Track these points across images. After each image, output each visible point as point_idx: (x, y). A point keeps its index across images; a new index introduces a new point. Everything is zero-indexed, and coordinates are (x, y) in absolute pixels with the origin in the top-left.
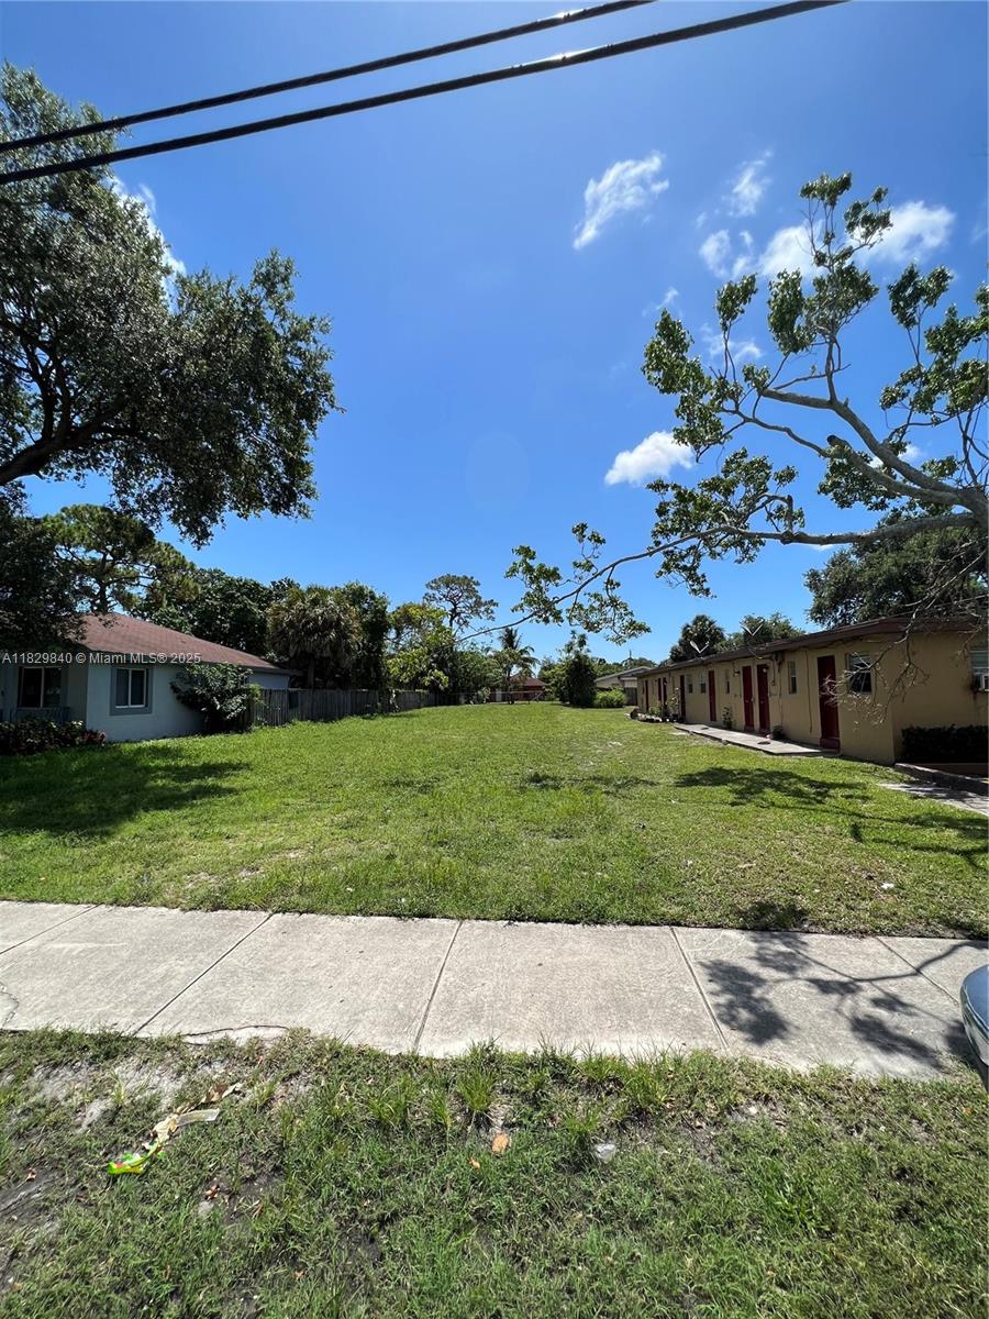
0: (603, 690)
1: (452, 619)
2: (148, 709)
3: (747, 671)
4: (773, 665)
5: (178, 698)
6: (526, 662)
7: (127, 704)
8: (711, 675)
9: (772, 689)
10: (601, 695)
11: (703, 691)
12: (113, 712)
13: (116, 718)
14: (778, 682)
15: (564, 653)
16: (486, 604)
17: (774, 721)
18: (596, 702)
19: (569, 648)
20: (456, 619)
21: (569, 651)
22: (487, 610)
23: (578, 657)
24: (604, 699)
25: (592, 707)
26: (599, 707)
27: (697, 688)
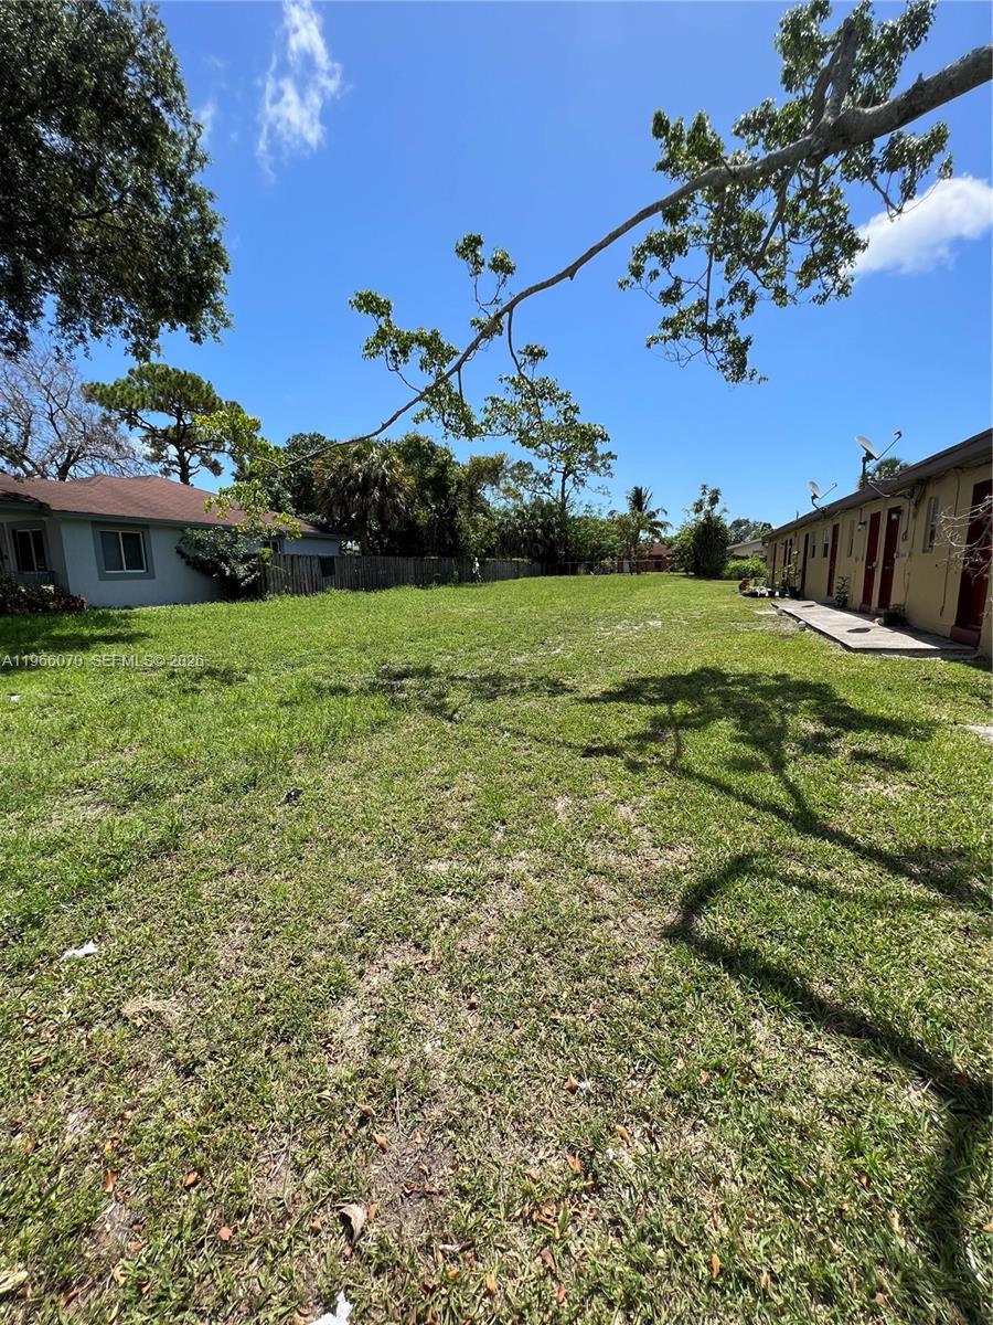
0: (737, 558)
1: (565, 477)
2: (150, 575)
3: (875, 518)
4: (907, 506)
5: (188, 563)
6: (654, 528)
7: (122, 569)
8: (836, 529)
9: (902, 547)
10: (732, 564)
11: (825, 555)
12: (103, 577)
13: (104, 583)
14: (910, 535)
15: (692, 513)
16: (603, 457)
17: (896, 598)
18: (726, 572)
19: (698, 507)
20: (571, 477)
21: (697, 511)
22: (603, 465)
23: (708, 518)
24: (736, 569)
25: (720, 578)
26: (729, 578)
27: (819, 551)
